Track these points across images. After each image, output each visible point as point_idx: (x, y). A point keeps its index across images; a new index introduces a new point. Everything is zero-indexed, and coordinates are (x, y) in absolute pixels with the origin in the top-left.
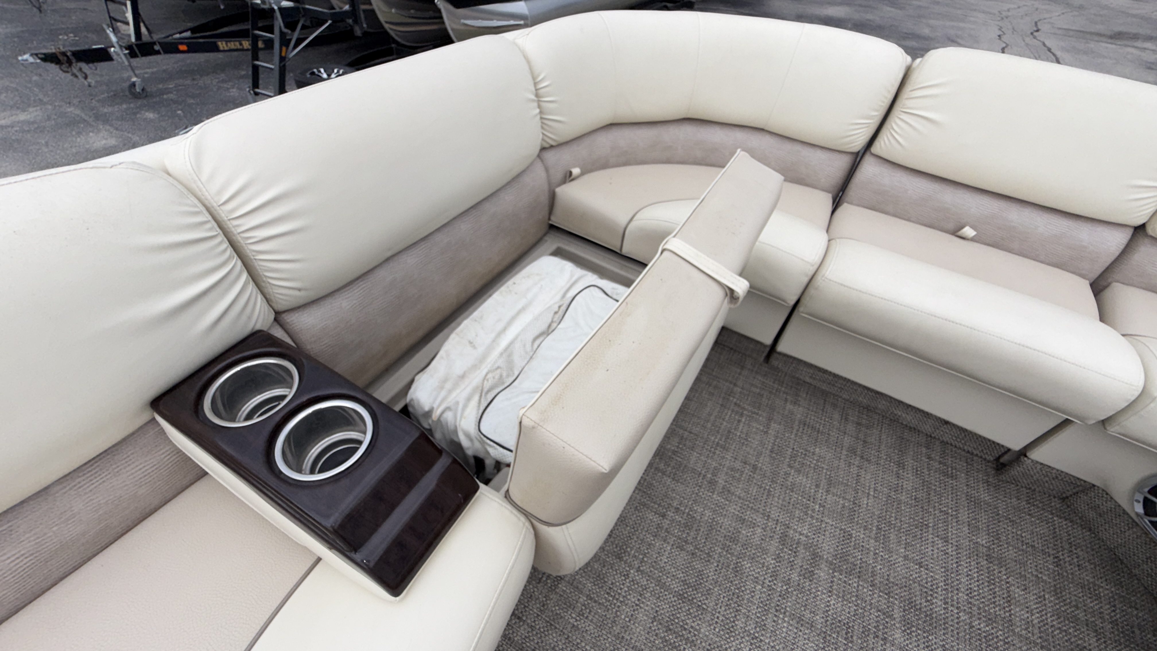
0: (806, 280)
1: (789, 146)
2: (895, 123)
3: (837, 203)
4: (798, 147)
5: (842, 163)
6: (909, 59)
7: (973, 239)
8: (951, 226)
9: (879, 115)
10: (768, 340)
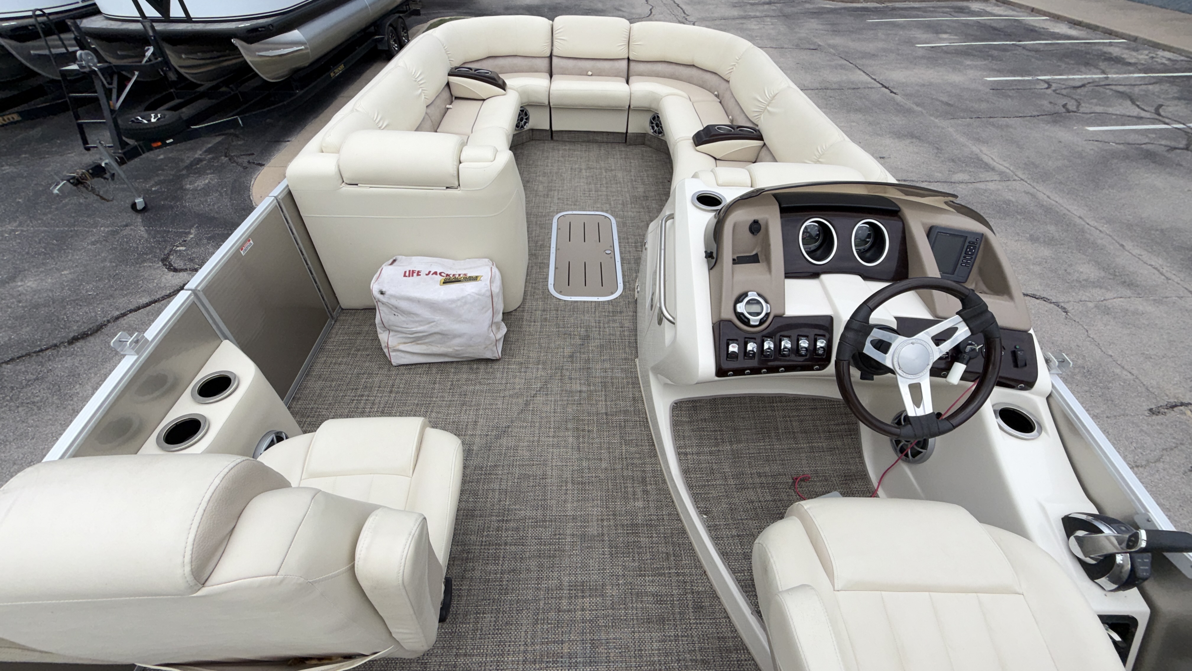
0: (547, 93)
1: (527, 60)
2: (555, 43)
3: (551, 76)
4: (531, 59)
5: (546, 62)
6: (551, 22)
7: (591, 75)
8: (585, 73)
9: (550, 41)
10: (548, 128)
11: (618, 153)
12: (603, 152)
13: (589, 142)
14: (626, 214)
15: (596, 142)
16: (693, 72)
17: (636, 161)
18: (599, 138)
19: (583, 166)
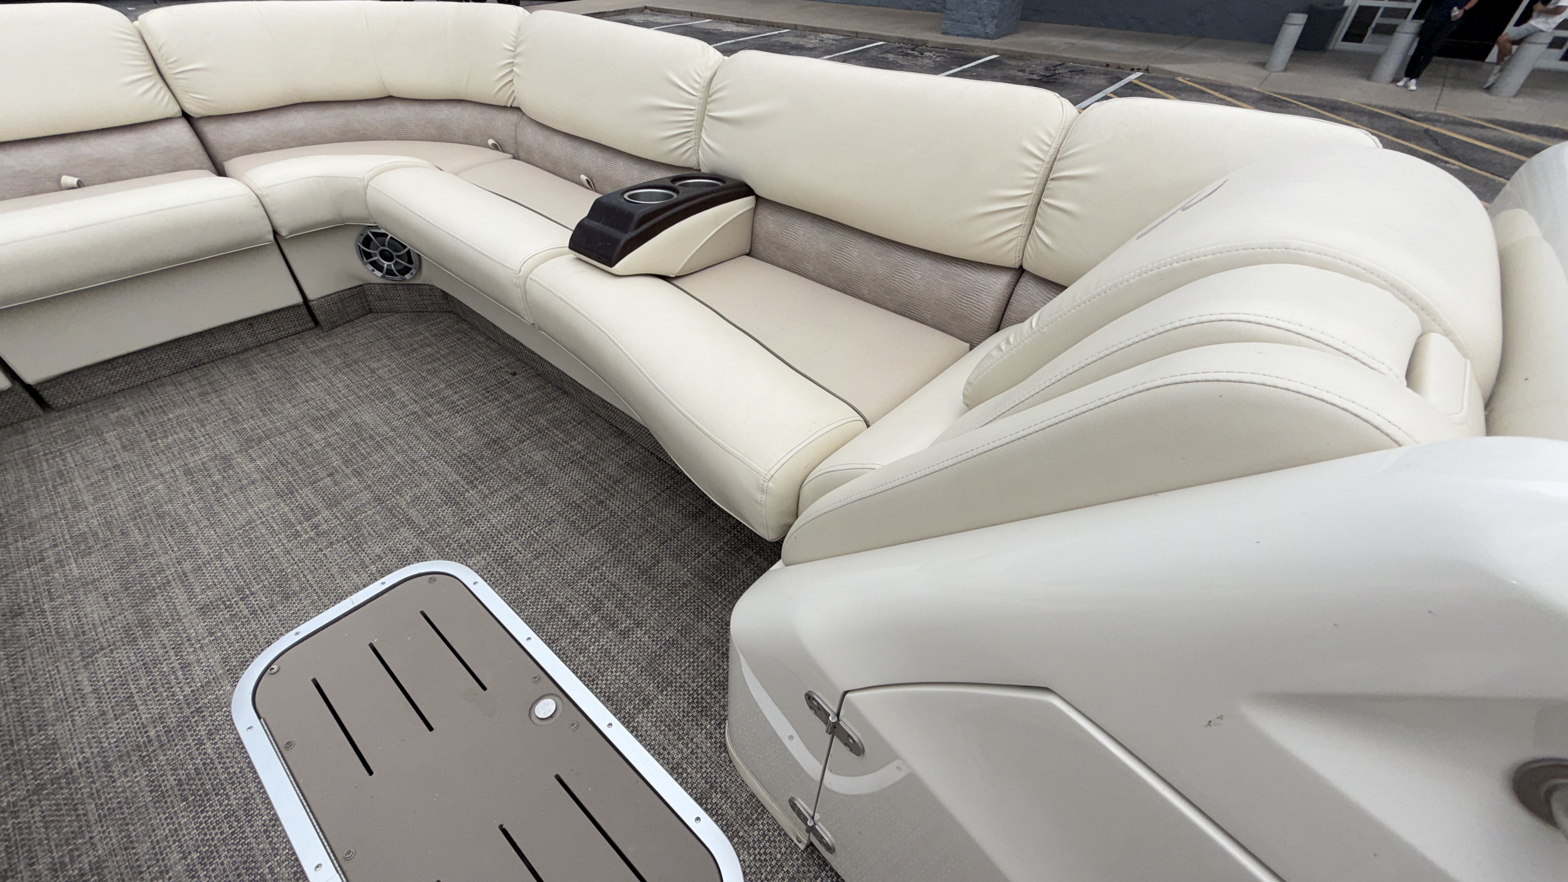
8: (50, 184)
11: (317, 361)
12: (264, 375)
13: (197, 365)
14: (483, 526)
15: (224, 356)
16: (399, 112)
17: (385, 361)
18: (228, 344)
19: (229, 445)
